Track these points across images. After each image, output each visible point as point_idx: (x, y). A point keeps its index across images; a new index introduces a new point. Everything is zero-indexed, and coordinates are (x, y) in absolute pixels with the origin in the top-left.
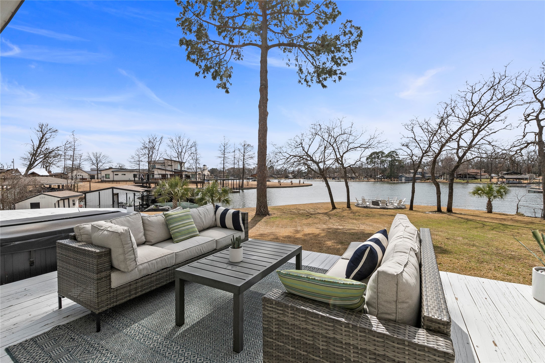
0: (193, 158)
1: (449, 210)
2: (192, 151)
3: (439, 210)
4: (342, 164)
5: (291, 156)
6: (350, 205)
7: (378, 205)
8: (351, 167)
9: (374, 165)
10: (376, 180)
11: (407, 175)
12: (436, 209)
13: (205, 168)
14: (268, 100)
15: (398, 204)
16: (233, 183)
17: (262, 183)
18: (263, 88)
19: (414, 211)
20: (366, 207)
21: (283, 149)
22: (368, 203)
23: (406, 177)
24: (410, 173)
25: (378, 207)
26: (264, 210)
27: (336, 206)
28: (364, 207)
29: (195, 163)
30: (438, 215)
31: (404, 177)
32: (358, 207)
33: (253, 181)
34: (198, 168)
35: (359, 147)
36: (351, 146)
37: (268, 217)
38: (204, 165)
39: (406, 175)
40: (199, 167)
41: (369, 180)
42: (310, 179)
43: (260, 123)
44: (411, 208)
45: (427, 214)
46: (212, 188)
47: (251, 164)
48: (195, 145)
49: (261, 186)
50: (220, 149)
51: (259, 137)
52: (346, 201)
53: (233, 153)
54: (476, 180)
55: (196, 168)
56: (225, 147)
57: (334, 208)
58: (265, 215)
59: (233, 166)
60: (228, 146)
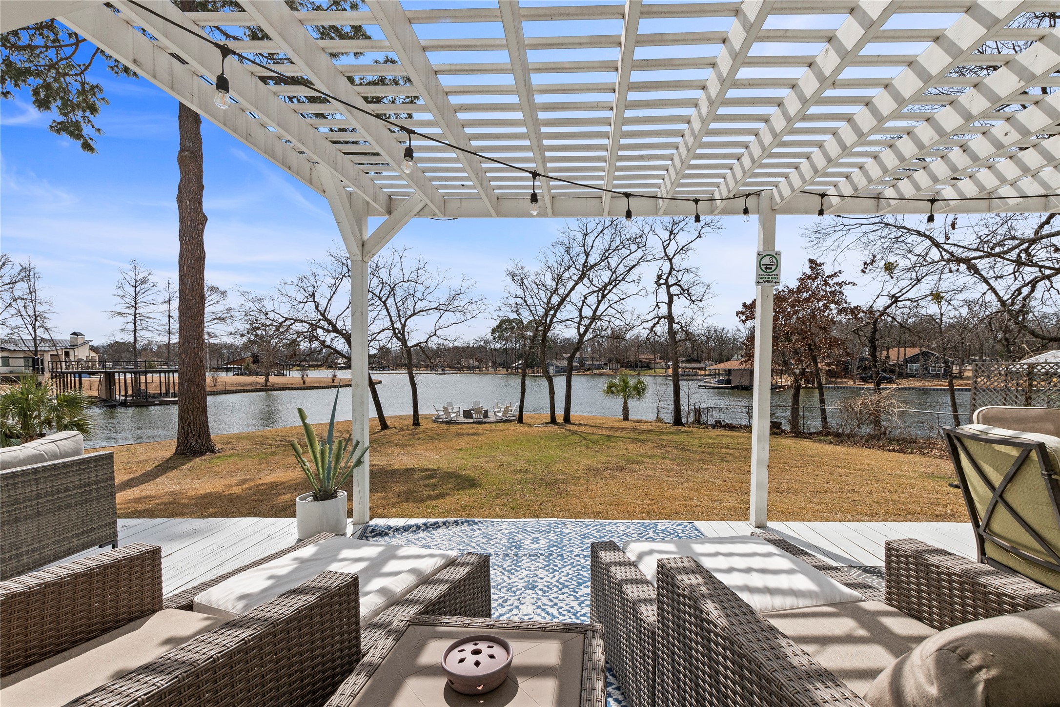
0: (23, 313)
1: (567, 419)
2: (17, 294)
3: (553, 421)
4: (404, 342)
5: (287, 319)
6: (418, 420)
7: (472, 418)
8: (420, 346)
9: (506, 344)
10: (510, 371)
11: (558, 363)
12: (549, 420)
13: (79, 342)
14: (203, 187)
15: (505, 413)
16: (163, 380)
17: (190, 380)
18: (186, 156)
19: (526, 424)
20: (450, 422)
21: (265, 303)
22: (453, 415)
23: (557, 367)
24: (562, 358)
25: (471, 421)
26: (197, 442)
27: (388, 423)
28: (447, 423)
29: (30, 328)
30: (552, 428)
31: (552, 365)
32: (437, 422)
33: (236, 374)
34: (43, 340)
35: (436, 308)
36: (420, 306)
37: (208, 456)
38: (74, 334)
39: (556, 363)
40: (46, 336)
41: (498, 372)
42: (384, 370)
43: (181, 238)
44: (520, 420)
45: (535, 429)
46: (22, 393)
47: (217, 333)
48: (27, 273)
49: (188, 386)
50: (121, 293)
51: (180, 271)
52: (412, 413)
53: (166, 306)
54: (650, 371)
55: (35, 339)
56: (138, 289)
57: (384, 426)
58: (201, 453)
59: (165, 340)
60: (147, 286)
